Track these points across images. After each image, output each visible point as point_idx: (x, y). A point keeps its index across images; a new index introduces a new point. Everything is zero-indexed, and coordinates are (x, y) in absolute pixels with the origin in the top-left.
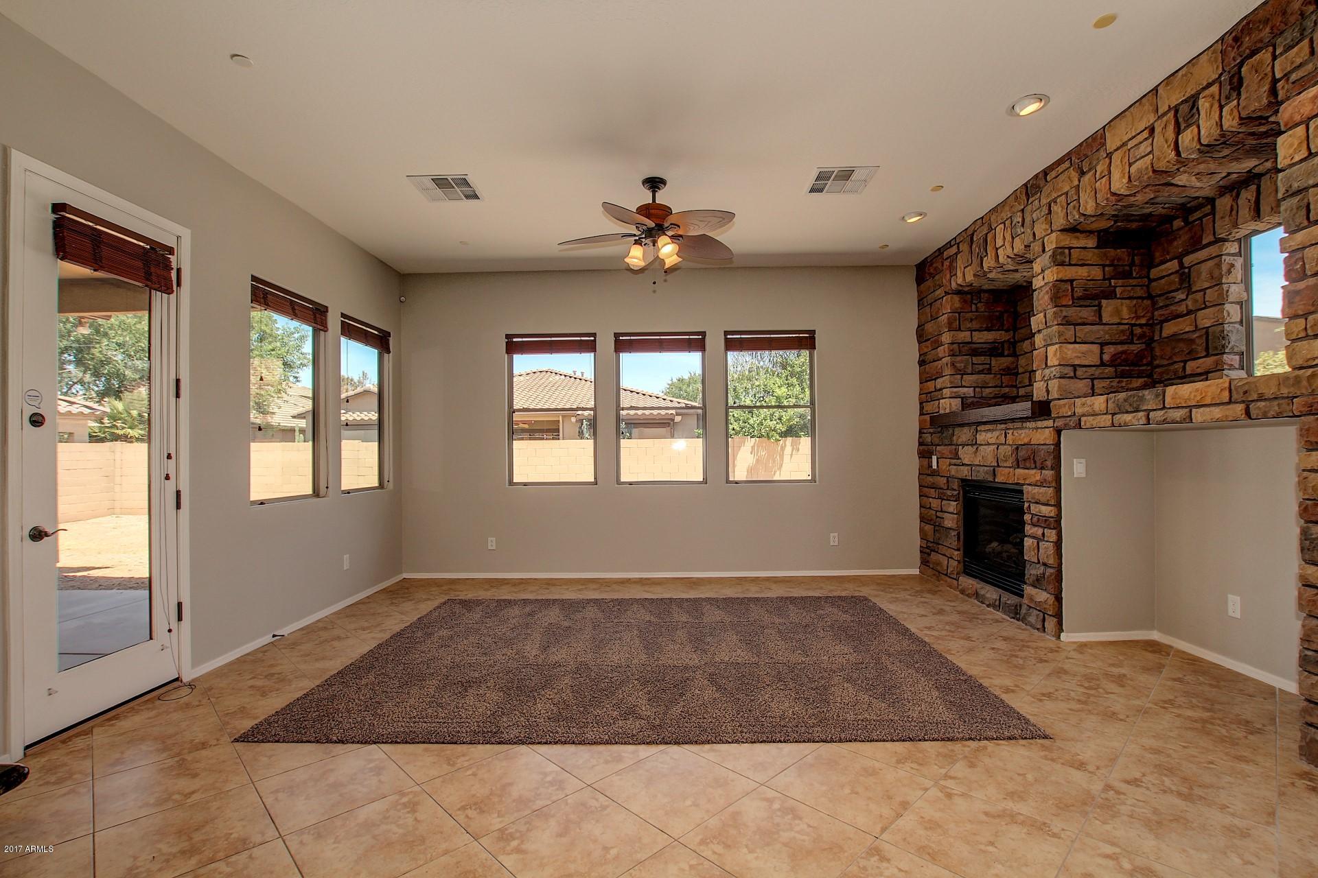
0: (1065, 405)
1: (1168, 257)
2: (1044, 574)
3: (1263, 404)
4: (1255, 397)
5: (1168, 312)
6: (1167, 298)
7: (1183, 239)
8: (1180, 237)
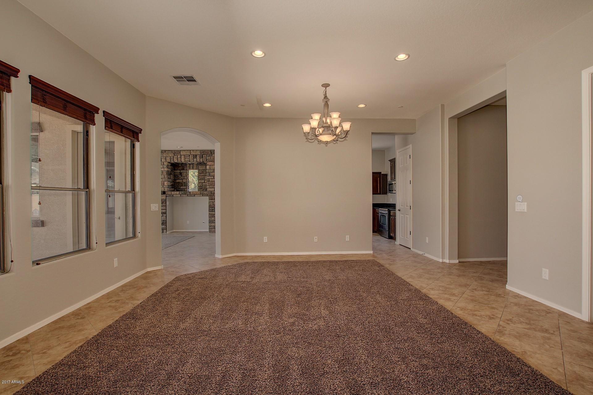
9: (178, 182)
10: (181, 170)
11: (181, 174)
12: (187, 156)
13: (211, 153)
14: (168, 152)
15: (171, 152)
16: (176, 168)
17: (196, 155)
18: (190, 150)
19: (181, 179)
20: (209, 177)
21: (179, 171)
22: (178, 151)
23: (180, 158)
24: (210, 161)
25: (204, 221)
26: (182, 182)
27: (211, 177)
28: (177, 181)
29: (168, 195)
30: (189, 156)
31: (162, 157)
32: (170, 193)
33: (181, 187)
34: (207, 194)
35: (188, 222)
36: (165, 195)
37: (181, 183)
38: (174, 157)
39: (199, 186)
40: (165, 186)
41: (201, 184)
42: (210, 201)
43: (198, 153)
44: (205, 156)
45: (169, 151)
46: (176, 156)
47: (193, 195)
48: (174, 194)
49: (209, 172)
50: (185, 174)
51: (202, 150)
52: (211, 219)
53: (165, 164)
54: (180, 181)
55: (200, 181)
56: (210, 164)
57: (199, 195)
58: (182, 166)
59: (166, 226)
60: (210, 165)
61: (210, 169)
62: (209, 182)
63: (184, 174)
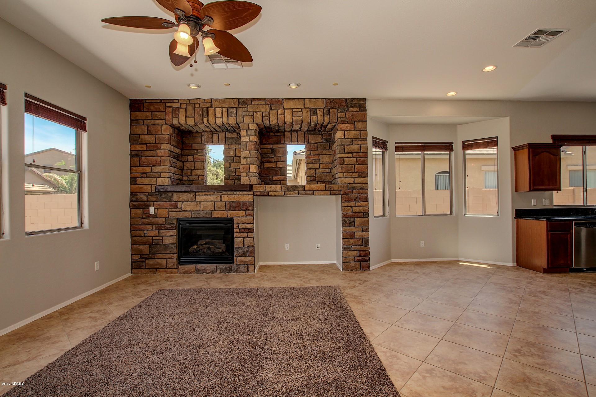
0: (261, 187)
1: (268, 143)
2: (248, 250)
3: (334, 191)
4: (332, 189)
5: (267, 160)
6: (267, 156)
7: (274, 139)
8: (273, 138)
9: (269, 168)
10: (275, 144)
11: (273, 151)
12: (298, 110)
13: (347, 106)
14: (257, 103)
15: (264, 103)
16: (264, 141)
17: (315, 109)
18: (304, 99)
19: (275, 162)
20: (343, 155)
21: (270, 146)
22: (279, 101)
23: (283, 116)
24: (344, 122)
25: (319, 245)
26: (275, 167)
27: (347, 155)
28: (267, 165)
29: (258, 193)
30: (300, 110)
31: (245, 113)
32: (261, 188)
33: (275, 178)
34: (340, 189)
35: (287, 246)
36: (252, 193)
37: (275, 170)
38: (269, 113)
39: (310, 174)
40: (251, 174)
41: (314, 170)
42: (346, 204)
43: (321, 104)
44: (334, 112)
45: (259, 100)
46: (275, 112)
47: (310, 193)
48: (269, 190)
49: (343, 144)
50: (281, 152)
51: (329, 99)
52: (349, 241)
53: (250, 128)
54: (273, 165)
55: (311, 165)
56: (345, 128)
57: (322, 193)
58: (275, 135)
59: (253, 257)
60: (345, 130)
61: (344, 138)
62: (344, 166)
63: (279, 151)
